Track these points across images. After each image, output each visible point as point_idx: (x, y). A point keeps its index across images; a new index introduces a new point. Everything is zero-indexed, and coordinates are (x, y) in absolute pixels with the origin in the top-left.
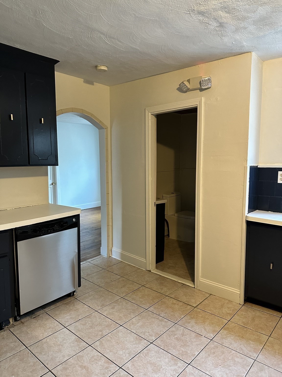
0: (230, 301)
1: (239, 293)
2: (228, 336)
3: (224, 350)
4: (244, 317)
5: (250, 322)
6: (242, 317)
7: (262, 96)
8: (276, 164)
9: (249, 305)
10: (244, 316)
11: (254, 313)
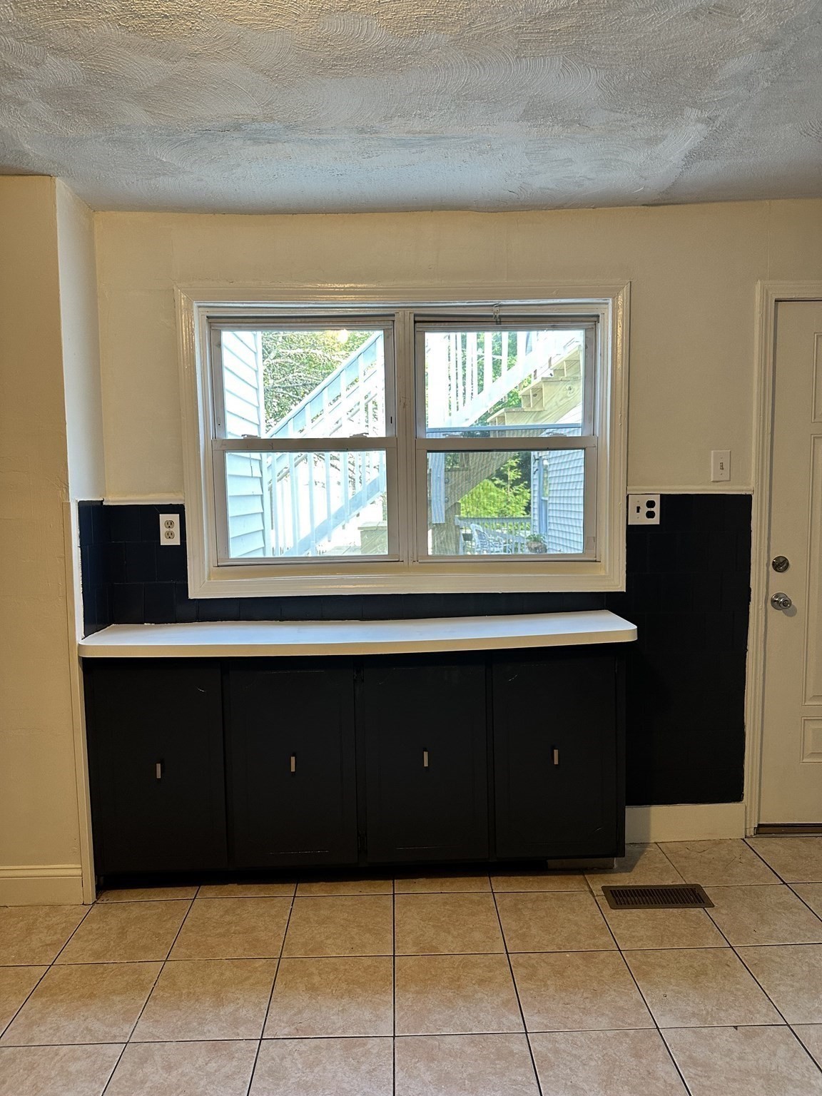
0: (55, 907)
1: (79, 872)
2: (47, 1011)
3: (36, 1057)
4: (96, 936)
5: (114, 942)
6: (91, 937)
7: (99, 306)
8: (154, 495)
9: (111, 897)
10: (97, 934)
11: (124, 915)
